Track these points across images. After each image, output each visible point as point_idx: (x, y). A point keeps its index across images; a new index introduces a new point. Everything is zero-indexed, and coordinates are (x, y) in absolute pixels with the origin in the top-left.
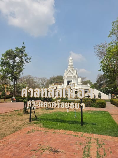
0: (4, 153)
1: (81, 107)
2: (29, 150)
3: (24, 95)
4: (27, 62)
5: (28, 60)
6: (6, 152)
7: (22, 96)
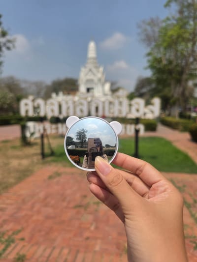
1: (137, 131)
2: (70, 206)
4: (8, 48)
5: (10, 45)
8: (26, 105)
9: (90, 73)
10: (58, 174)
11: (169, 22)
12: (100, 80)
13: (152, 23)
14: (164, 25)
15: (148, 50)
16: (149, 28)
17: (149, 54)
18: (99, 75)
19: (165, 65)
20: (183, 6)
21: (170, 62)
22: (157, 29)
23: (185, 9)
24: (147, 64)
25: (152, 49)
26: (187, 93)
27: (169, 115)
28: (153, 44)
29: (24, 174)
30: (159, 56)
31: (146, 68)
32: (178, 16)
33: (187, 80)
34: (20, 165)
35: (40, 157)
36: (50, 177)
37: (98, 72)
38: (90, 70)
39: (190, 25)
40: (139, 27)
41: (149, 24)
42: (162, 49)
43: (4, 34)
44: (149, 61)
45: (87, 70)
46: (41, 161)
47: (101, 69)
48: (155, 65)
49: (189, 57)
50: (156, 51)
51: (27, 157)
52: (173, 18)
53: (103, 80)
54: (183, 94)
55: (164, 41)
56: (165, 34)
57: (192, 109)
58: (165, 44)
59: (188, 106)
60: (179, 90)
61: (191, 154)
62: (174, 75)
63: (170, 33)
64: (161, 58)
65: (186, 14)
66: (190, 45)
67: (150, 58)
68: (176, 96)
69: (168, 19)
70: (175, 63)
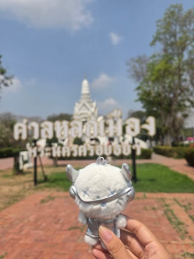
0: (12, 239)
2: (64, 228)
3: (20, 135)
4: (6, 85)
5: (8, 82)
6: (16, 237)
7: (16, 137)
8: (20, 128)
9: (84, 108)
10: (51, 198)
11: (155, 59)
12: (93, 114)
13: (140, 60)
14: (151, 61)
15: (138, 85)
16: (137, 65)
17: (139, 88)
18: (93, 110)
19: (155, 97)
20: (166, 44)
21: (159, 95)
22: (144, 66)
23: (169, 47)
24: (137, 97)
25: (142, 83)
26: (177, 124)
27: (162, 145)
28: (142, 79)
29: (14, 199)
30: (148, 89)
31: (136, 101)
32: (163, 53)
33: (176, 111)
34: (10, 191)
35: (33, 183)
36: (43, 201)
37: (92, 106)
38: (84, 105)
39: (175, 60)
40: (128, 64)
41: (137, 61)
42: (150, 83)
43: (2, 72)
44: (139, 94)
45: (81, 105)
46: (33, 187)
47: (94, 104)
48: (145, 97)
49: (176, 89)
50: (145, 84)
51: (18, 184)
52: (159, 55)
53: (96, 113)
54: (173, 124)
55: (152, 75)
56: (153, 69)
57: (184, 138)
58: (153, 78)
59: (180, 136)
60: (170, 120)
61: (190, 176)
62: (163, 106)
63: (157, 68)
64: (150, 91)
65: (170, 51)
66: (176, 78)
67: (140, 91)
68: (167, 125)
69: (154, 56)
70: (163, 95)
